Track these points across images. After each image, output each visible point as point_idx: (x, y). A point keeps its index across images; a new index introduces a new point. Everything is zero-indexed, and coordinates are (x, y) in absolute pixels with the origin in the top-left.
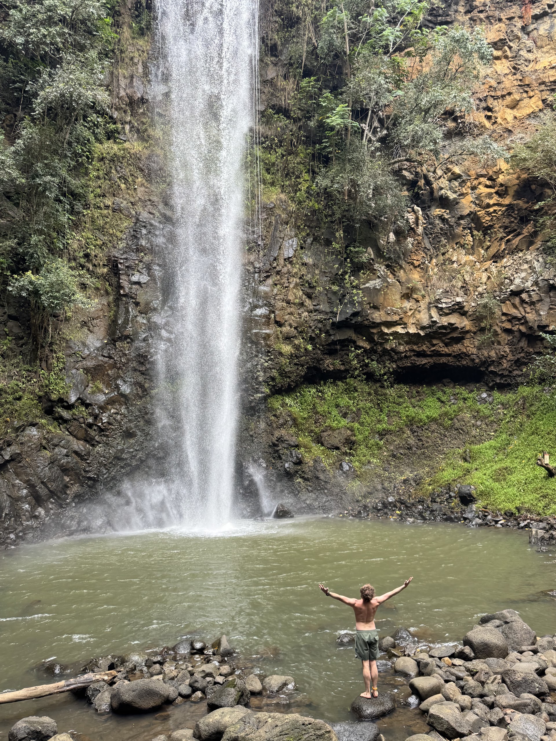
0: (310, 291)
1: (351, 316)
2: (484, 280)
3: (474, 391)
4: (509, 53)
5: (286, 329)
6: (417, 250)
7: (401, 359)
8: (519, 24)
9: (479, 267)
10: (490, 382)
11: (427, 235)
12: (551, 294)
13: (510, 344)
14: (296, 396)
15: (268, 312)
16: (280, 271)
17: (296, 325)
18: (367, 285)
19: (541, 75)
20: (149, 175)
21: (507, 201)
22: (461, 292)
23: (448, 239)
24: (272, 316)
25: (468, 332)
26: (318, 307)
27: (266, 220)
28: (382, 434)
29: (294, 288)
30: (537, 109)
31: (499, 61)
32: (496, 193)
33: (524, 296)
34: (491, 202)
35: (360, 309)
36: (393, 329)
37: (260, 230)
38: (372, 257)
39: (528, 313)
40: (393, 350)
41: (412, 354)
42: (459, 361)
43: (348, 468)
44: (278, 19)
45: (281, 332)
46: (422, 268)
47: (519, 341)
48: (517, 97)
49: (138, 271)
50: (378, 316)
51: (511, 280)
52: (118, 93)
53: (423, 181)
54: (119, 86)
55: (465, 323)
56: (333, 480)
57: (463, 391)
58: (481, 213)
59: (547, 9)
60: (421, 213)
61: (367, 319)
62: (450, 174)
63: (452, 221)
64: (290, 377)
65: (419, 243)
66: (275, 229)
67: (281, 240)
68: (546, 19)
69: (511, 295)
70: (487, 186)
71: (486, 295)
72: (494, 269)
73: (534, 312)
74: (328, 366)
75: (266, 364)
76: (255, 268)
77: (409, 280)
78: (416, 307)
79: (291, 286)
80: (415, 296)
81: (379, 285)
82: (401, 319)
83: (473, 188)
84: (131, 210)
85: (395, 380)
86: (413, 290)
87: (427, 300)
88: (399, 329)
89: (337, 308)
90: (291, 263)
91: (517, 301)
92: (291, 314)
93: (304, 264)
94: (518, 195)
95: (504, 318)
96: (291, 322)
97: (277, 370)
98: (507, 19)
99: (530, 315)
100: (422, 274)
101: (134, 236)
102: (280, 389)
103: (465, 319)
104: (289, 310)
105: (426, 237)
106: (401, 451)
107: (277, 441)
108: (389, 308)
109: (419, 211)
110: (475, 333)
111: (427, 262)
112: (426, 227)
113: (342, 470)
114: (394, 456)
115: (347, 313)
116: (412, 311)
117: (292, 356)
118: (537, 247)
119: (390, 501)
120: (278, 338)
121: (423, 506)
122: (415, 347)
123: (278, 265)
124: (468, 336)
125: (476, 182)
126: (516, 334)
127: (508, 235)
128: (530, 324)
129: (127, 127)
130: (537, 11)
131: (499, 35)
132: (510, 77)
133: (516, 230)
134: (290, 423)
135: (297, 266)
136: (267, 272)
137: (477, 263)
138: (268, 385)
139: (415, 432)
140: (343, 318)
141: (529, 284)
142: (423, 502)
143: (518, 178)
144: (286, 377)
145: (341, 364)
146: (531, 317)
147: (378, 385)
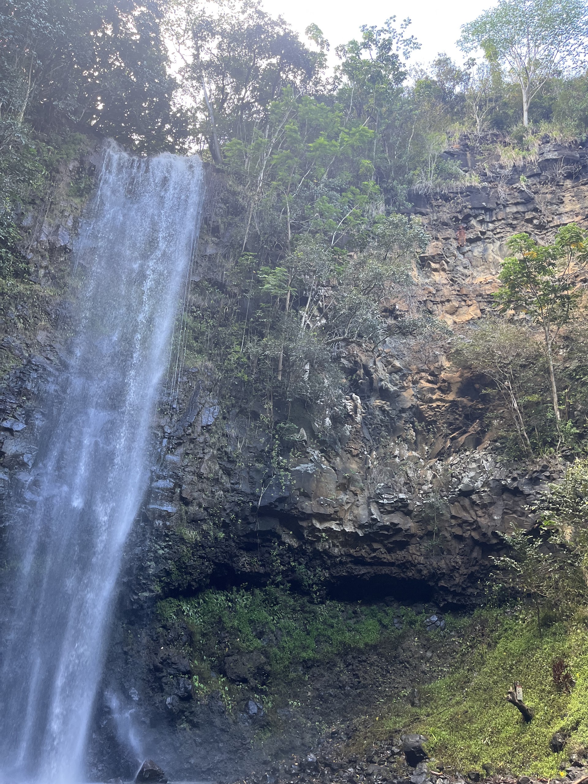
0: (229, 466)
1: (276, 501)
2: (430, 478)
3: (422, 613)
4: (446, 266)
5: (193, 509)
6: (355, 438)
7: (334, 565)
8: (455, 244)
9: (423, 464)
10: (440, 602)
11: (366, 425)
12: (504, 497)
13: (462, 554)
14: (198, 603)
15: (172, 485)
16: (194, 439)
17: (206, 505)
18: (297, 468)
19: (478, 288)
20: (56, 320)
21: (451, 397)
22: (404, 489)
23: (388, 431)
24: (178, 490)
25: (413, 536)
26: (236, 486)
27: (186, 383)
28: (308, 665)
29: (209, 460)
30: (476, 317)
31: (438, 273)
32: (439, 389)
33: (474, 497)
34: (434, 397)
35: (287, 494)
36: (327, 525)
37: (177, 393)
38: (305, 438)
39: (480, 517)
40: (325, 552)
41: (349, 560)
42: (404, 572)
43: (255, 711)
44: (223, 206)
45: (186, 512)
46: (360, 458)
47: (472, 551)
48: (456, 304)
49: (14, 417)
50: (309, 506)
51: (459, 479)
52: (39, 237)
53: (362, 371)
54: (41, 231)
55: (409, 525)
56: (233, 727)
57: (409, 612)
58: (424, 407)
59: (480, 235)
60: (359, 401)
61: (296, 508)
62: (390, 367)
63: (393, 414)
64: (191, 574)
65: (357, 431)
66: (196, 394)
67: (200, 406)
68: (479, 243)
69: (459, 495)
70: (429, 381)
71: (432, 495)
72: (439, 467)
73: (486, 516)
74: (243, 565)
75: (161, 552)
76: (164, 433)
77: (346, 470)
78: (353, 500)
79: (206, 458)
80: (353, 488)
81: (311, 470)
82: (336, 512)
83: (415, 382)
84: (24, 352)
85: (327, 594)
86: (350, 480)
87: (366, 493)
88: (334, 526)
89: (261, 490)
90: (209, 431)
91: (467, 502)
92: (202, 490)
93: (225, 435)
94: (462, 392)
95: (453, 522)
96: (201, 500)
97: (175, 562)
98: (444, 239)
99: (482, 519)
100: (361, 465)
101: (19, 377)
102: (176, 589)
103: (410, 520)
104: (200, 486)
105: (365, 427)
106: (331, 691)
107: (161, 663)
108: (322, 498)
109: (357, 399)
110: (421, 538)
111: (366, 453)
112: (366, 416)
113: (248, 713)
114: (320, 697)
115: (272, 497)
116: (349, 505)
117: (196, 546)
118: (486, 446)
119: (310, 760)
120: (182, 519)
121: (355, 768)
122: (352, 551)
123: (193, 432)
124: (413, 540)
125: (417, 377)
126: (468, 541)
127: (453, 433)
128: (484, 530)
129: (42, 272)
130: (471, 236)
131: (436, 251)
132: (448, 287)
133: (461, 428)
134: (184, 638)
135: (217, 436)
136: (179, 438)
137: (421, 460)
138: (161, 581)
139: (350, 664)
140: (267, 502)
141: (479, 484)
142: (355, 762)
143: (461, 376)
144: (186, 573)
145: (261, 566)
146: (483, 521)
147: (306, 599)
